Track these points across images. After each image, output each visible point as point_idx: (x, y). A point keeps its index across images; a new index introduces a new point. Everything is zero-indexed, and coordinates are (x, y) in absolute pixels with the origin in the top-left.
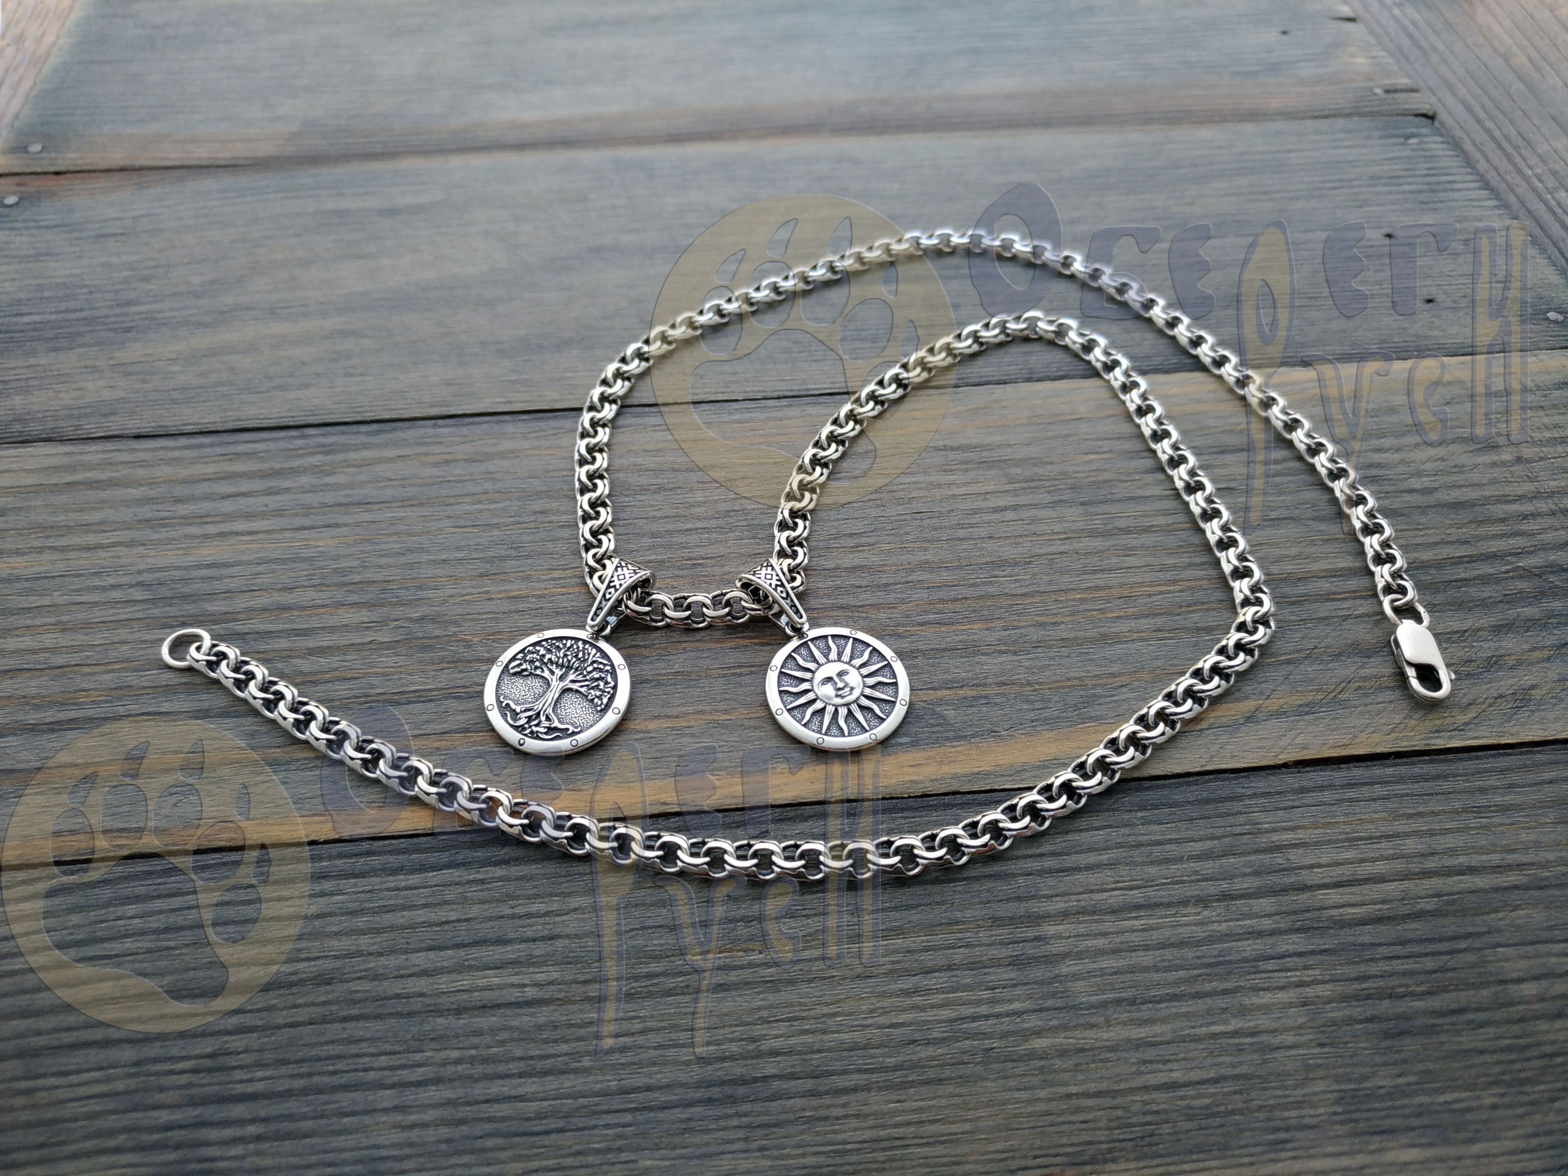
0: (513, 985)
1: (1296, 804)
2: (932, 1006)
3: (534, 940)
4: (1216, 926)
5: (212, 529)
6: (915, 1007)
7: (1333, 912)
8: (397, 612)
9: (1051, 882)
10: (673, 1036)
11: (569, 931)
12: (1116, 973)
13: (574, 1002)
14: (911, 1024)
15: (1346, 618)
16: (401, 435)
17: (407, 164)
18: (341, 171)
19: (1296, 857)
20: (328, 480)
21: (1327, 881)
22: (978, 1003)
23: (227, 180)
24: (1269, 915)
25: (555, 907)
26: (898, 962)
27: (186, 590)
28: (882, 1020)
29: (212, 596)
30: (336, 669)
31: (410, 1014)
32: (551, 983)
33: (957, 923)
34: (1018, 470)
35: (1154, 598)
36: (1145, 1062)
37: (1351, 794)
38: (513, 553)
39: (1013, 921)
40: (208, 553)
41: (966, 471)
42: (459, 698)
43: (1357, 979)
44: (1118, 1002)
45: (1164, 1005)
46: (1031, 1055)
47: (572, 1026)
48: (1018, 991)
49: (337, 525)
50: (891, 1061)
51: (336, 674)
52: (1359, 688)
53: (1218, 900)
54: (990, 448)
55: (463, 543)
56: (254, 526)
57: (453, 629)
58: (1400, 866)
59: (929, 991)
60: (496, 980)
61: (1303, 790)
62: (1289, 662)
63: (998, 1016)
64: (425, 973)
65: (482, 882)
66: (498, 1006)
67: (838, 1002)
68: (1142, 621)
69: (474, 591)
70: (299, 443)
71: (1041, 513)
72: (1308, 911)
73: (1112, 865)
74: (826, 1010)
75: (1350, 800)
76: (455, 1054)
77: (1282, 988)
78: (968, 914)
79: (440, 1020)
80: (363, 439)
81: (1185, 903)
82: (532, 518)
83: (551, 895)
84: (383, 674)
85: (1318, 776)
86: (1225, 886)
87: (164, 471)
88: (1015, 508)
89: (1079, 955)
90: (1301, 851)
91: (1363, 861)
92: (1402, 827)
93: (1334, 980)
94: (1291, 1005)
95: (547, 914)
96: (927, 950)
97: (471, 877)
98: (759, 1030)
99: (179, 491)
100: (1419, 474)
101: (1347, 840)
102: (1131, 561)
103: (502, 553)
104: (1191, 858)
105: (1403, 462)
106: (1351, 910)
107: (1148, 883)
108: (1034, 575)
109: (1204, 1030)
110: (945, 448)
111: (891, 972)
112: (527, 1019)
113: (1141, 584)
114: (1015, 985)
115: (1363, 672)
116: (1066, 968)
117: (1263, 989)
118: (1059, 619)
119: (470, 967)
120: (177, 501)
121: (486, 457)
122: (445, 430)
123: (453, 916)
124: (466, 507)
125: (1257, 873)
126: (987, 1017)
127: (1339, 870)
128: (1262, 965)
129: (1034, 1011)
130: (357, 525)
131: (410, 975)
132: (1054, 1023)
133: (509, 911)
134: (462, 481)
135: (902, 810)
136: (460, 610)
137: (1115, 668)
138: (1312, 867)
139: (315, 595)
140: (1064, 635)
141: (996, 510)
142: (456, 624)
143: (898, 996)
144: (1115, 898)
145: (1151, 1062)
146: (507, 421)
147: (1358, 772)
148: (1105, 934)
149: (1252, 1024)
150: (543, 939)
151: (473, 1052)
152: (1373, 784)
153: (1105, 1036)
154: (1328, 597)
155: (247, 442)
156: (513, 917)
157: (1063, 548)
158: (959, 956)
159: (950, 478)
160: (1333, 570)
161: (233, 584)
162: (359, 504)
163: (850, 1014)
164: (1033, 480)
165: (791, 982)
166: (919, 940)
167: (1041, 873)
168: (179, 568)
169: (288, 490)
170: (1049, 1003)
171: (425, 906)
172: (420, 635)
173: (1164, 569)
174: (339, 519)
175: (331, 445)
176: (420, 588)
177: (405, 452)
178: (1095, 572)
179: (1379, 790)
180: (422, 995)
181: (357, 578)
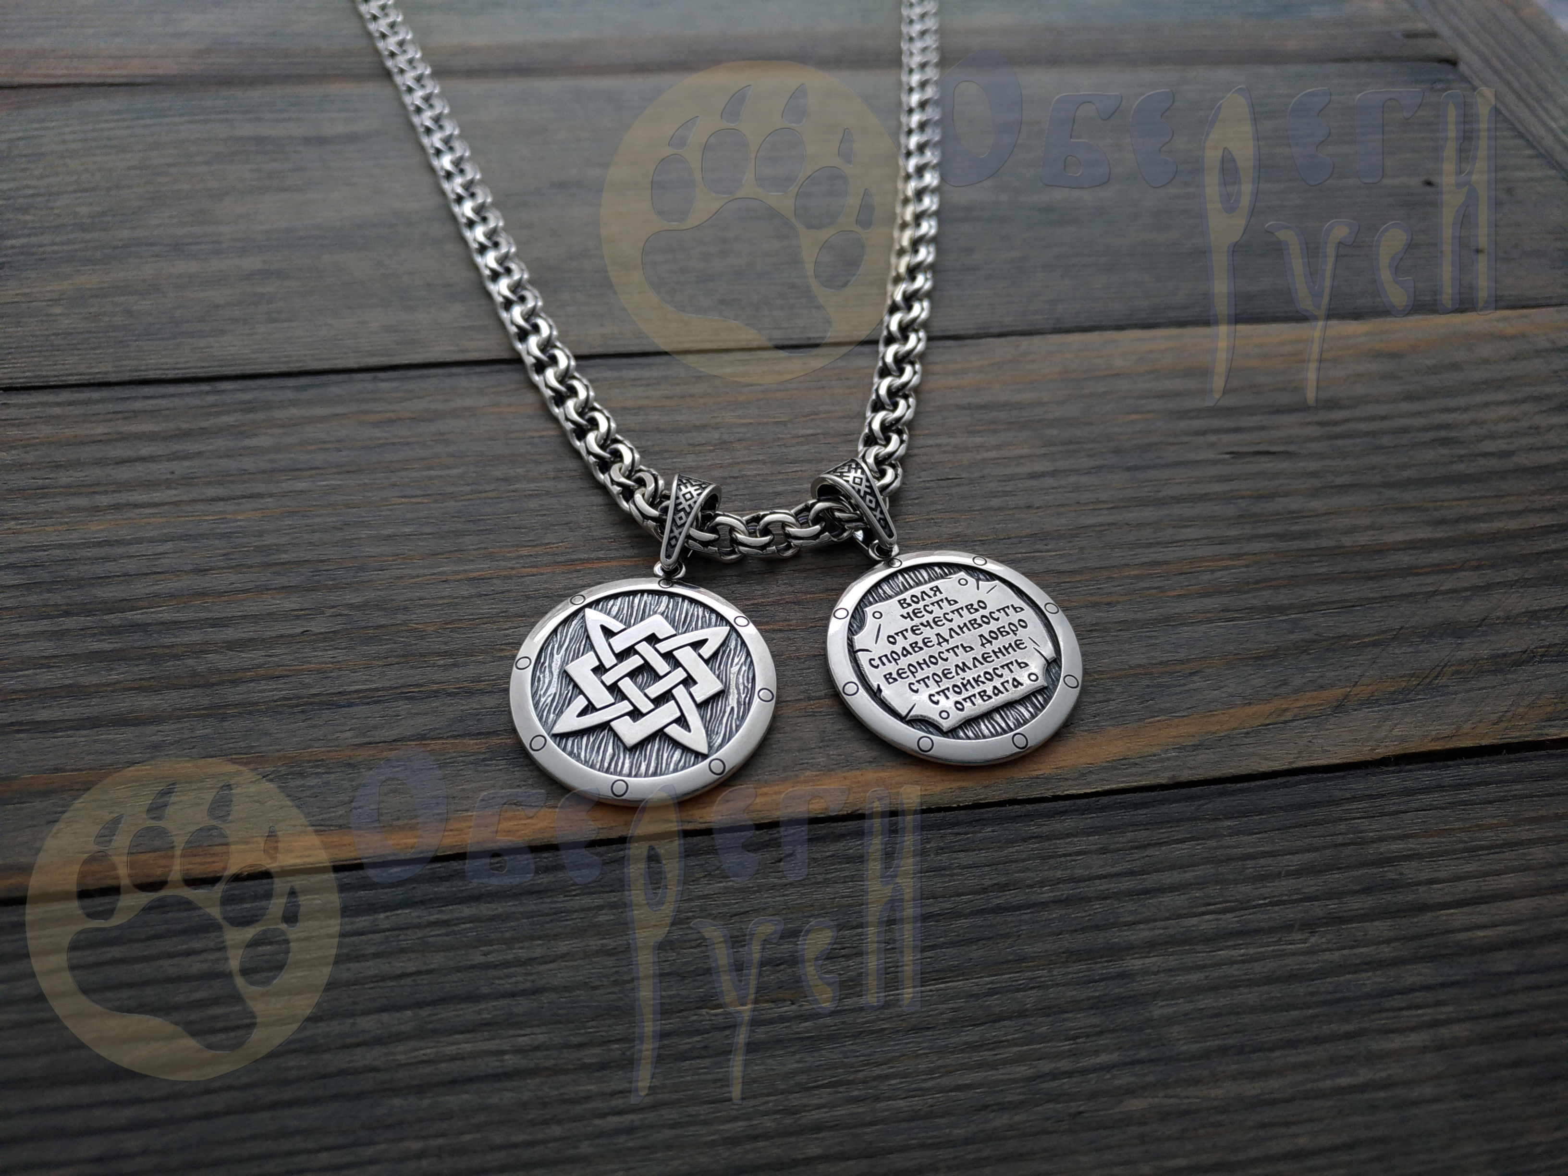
0: (490, 1053)
1: (1402, 808)
2: (1005, 1062)
3: (513, 995)
4: (1327, 956)
5: (103, 500)
6: (983, 1065)
7: (1461, 936)
8: (334, 597)
9: (1130, 906)
10: (691, 1110)
11: (556, 982)
12: (1217, 1015)
13: (565, 1072)
14: (981, 1085)
15: (1434, 593)
16: (336, 390)
17: (335, 88)
18: (256, 94)
19: (1410, 870)
20: (247, 442)
21: (1449, 899)
22: (1059, 1056)
23: (120, 101)
24: (1388, 941)
25: (538, 952)
26: (959, 1009)
27: (74, 574)
28: (945, 1081)
29: (103, 580)
30: (259, 666)
31: (359, 1096)
32: (537, 1048)
33: (1024, 959)
34: (1053, 432)
35: (1218, 574)
36: (1263, 1126)
37: (1463, 796)
38: (471, 527)
39: (1089, 954)
40: (97, 528)
41: (995, 432)
42: (412, 698)
43: (1496, 1015)
44: (1223, 1050)
45: (1278, 1053)
46: (1127, 1120)
47: (565, 1102)
48: (1104, 1041)
49: (260, 496)
50: (959, 1132)
51: (261, 671)
52: (1457, 672)
53: (1326, 924)
54: (1019, 406)
55: (409, 515)
56: (157, 496)
57: (400, 617)
58: (1527, 879)
59: (998, 1044)
60: (468, 1047)
61: (1408, 792)
62: (1375, 644)
63: (1084, 1072)
64: (379, 1041)
65: (446, 923)
66: (471, 1080)
67: (890, 1061)
68: (1207, 601)
69: (426, 571)
70: (211, 399)
71: (1084, 480)
72: (1432, 935)
73: (1200, 884)
74: (877, 1071)
75: (1464, 803)
76: (416, 1146)
77: (1413, 1029)
78: (1039, 947)
79: (397, 1102)
80: (289, 395)
81: (1288, 927)
82: (493, 486)
83: (533, 938)
84: (319, 671)
85: (1425, 776)
86: (1333, 906)
87: (44, 431)
88: (1054, 473)
89: (1172, 995)
90: (1414, 864)
91: (1486, 874)
92: (1524, 833)
93: (1472, 1018)
94: (1424, 1049)
95: (530, 961)
96: (991, 993)
97: (432, 918)
98: (796, 1100)
99: (59, 455)
100: (1492, 436)
101: (1466, 850)
102: (1188, 533)
103: (459, 526)
104: (1290, 874)
105: (1473, 422)
106: (1481, 933)
107: (1243, 905)
108: (1082, 549)
109: (1328, 1083)
110: (969, 407)
111: (952, 1021)
112: (508, 1094)
113: (1202, 559)
114: (1101, 1033)
115: (1460, 654)
116: (1159, 1010)
117: (1392, 1031)
118: (1114, 599)
119: (435, 1032)
120: (58, 466)
121: (436, 416)
122: (387, 384)
123: (411, 967)
124: (414, 474)
125: (1367, 890)
126: (1069, 1074)
127: (1462, 886)
128: (1388, 1003)
129: (1126, 1064)
130: (284, 494)
131: (358, 1045)
132: (1151, 1078)
133: (482, 959)
134: (408, 444)
135: (952, 825)
136: (409, 595)
137: (1182, 654)
138: (1431, 882)
139: (233, 577)
140: (1121, 616)
141: (1033, 476)
142: (406, 609)
143: (962, 1051)
144: (1206, 924)
145: (1271, 1125)
146: (460, 374)
147: (1468, 770)
148: (1201, 968)
149: (1384, 1074)
150: (524, 993)
151: (441, 1141)
152: (1486, 783)
153: (1213, 1093)
154: (1410, 571)
155: (146, 398)
156: (486, 966)
157: (1110, 519)
158: (1030, 998)
159: (978, 440)
160: (1412, 541)
161: (132, 566)
162: (284, 470)
163: (906, 1075)
164: (1071, 442)
165: (833, 1038)
166: (985, 981)
167: (1119, 896)
168: (61, 546)
169: (200, 454)
170: (1143, 1053)
171: (375, 956)
172: (363, 624)
173: (1225, 541)
174: (261, 488)
175: (250, 402)
176: (362, 569)
177: (339, 410)
178: (1149, 545)
179: (1492, 791)
180: (375, 1069)
181: (285, 557)
